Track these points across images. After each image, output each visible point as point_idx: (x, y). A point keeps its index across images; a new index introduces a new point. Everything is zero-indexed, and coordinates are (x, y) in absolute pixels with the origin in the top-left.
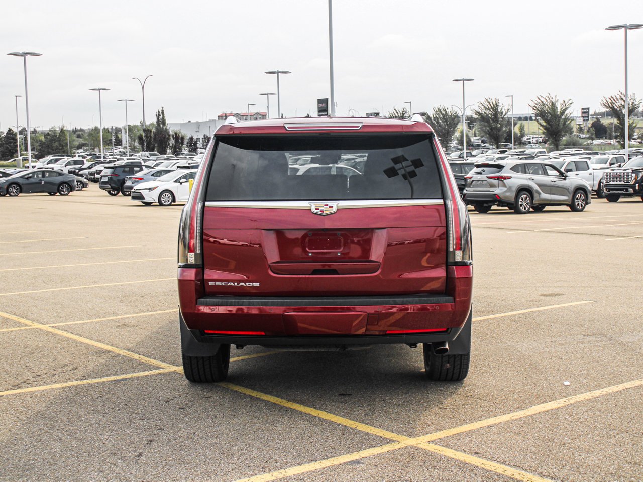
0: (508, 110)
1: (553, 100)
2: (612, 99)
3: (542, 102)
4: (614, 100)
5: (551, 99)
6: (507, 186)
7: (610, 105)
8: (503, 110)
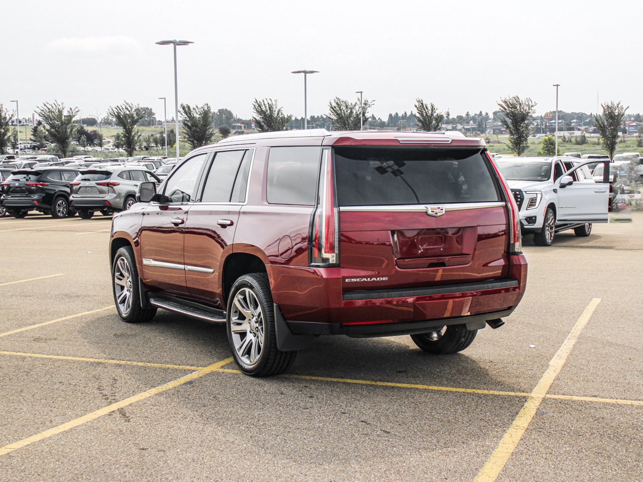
0: (12, 115)
1: (60, 107)
2: (118, 109)
3: (49, 109)
4: (120, 110)
5: (58, 106)
6: (117, 193)
7: (116, 114)
8: (7, 116)
